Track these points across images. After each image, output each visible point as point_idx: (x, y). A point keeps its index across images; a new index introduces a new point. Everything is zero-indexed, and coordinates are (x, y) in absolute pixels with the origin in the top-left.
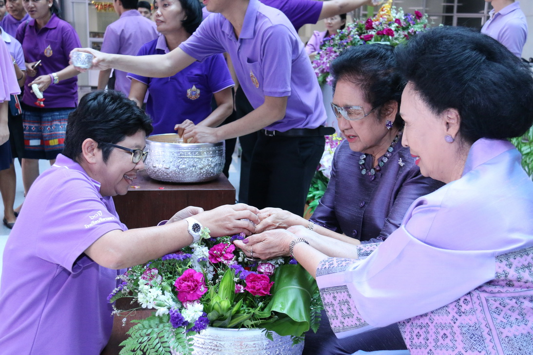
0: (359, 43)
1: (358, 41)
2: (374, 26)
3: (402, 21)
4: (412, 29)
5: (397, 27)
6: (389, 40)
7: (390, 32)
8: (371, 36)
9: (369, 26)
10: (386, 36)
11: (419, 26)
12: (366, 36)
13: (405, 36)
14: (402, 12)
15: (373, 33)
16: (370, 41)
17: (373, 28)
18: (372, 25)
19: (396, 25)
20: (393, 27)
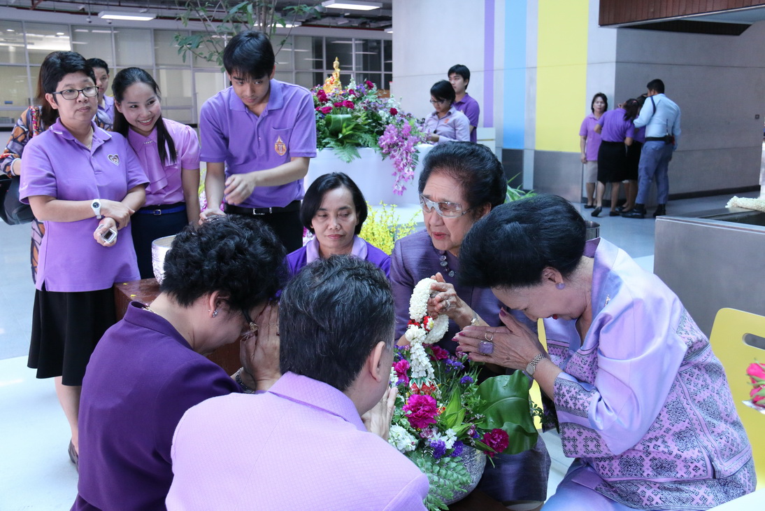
0: (318, 116)
1: (317, 114)
2: (328, 97)
3: (355, 92)
4: (367, 99)
5: (354, 98)
6: (347, 113)
7: (350, 105)
8: (330, 108)
9: (323, 97)
10: (344, 108)
11: (373, 96)
12: (324, 108)
13: (364, 108)
14: (354, 82)
15: (329, 104)
16: (329, 113)
17: (329, 100)
18: (326, 96)
19: (352, 96)
20: (350, 98)
